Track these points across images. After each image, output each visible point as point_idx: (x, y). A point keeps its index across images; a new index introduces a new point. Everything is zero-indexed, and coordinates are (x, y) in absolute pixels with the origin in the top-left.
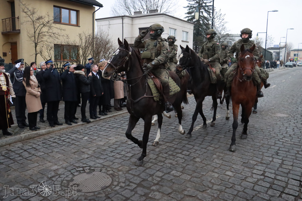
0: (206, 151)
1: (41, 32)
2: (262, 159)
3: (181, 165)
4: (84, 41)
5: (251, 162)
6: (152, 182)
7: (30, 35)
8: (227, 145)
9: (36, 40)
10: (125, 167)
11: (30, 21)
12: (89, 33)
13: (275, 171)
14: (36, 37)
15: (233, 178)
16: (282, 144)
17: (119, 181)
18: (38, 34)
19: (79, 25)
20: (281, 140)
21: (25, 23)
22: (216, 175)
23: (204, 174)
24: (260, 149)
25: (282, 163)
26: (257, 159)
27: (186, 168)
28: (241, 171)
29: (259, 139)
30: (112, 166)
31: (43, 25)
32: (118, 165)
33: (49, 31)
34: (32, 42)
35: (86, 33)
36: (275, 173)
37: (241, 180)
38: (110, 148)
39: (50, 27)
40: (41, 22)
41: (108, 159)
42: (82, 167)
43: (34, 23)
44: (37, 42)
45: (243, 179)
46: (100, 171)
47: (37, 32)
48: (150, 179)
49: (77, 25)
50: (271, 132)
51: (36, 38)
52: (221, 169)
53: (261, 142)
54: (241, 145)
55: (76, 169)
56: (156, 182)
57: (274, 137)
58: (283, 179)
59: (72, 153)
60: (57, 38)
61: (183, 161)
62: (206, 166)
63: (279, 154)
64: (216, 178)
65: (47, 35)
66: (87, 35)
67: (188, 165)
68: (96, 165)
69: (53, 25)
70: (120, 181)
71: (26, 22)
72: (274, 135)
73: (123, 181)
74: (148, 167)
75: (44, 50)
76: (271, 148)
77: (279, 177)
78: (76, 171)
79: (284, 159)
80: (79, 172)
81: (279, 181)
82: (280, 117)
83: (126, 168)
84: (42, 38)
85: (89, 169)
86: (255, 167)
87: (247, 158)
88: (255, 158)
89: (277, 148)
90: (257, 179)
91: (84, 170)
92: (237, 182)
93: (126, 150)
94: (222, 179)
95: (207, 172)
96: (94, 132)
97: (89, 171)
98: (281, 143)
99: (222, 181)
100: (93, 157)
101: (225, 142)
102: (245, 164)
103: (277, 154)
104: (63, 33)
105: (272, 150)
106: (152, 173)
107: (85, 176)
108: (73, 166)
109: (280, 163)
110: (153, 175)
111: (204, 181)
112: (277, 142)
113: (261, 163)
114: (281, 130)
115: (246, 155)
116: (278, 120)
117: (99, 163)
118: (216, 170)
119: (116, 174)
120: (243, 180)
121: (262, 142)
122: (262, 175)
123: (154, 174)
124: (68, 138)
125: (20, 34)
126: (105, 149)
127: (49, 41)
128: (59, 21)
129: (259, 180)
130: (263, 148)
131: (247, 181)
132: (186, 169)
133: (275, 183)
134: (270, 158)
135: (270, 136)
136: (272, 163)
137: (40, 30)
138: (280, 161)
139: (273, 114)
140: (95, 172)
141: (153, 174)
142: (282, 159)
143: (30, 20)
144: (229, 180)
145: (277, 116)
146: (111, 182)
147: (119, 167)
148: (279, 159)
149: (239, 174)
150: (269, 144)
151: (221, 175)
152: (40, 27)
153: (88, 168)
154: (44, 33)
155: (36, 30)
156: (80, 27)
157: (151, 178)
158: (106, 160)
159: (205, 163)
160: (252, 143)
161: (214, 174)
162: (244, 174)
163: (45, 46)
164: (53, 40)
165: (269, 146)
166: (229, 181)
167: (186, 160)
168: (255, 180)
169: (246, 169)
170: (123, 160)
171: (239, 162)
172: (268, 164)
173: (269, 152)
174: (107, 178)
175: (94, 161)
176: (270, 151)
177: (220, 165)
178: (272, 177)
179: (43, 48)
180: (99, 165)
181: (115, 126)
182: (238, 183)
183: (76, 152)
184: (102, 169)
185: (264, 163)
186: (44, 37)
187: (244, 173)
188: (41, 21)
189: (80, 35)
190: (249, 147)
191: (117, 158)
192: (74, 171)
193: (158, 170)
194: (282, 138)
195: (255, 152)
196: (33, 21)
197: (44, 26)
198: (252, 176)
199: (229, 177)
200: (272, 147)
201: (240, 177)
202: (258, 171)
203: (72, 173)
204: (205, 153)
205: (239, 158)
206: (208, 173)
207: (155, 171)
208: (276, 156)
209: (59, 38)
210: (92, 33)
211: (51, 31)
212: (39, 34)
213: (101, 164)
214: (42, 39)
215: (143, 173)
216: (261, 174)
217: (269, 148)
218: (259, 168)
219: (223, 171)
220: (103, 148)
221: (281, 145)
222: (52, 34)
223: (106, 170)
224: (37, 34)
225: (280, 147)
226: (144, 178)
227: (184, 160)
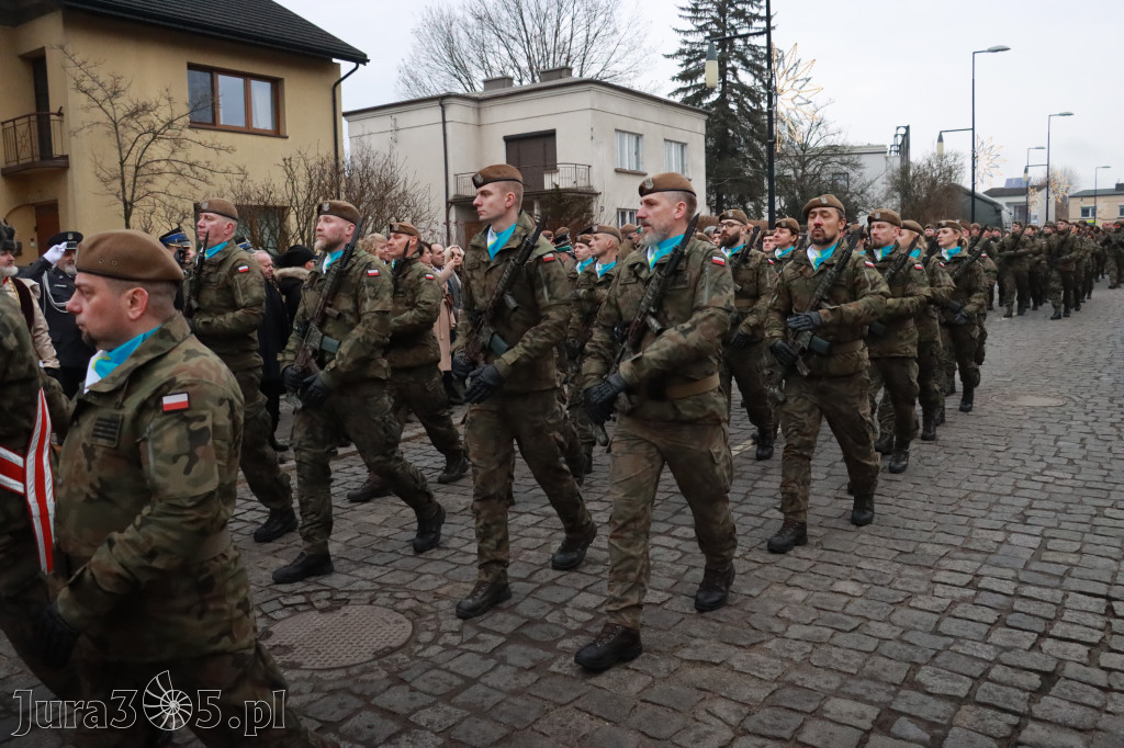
0: (759, 522)
1: (143, 161)
2: (968, 538)
3: (669, 569)
4: (302, 184)
5: (929, 548)
6: (561, 626)
7: (104, 175)
8: (840, 501)
9: (129, 192)
10: (463, 585)
11: (105, 124)
12: (321, 152)
13: (1017, 571)
14: (129, 179)
15: (860, 601)
16: (1043, 490)
17: (437, 629)
18: (133, 169)
19: (282, 133)
20: (1035, 478)
21: (86, 130)
22: (799, 595)
23: (755, 592)
24: (961, 507)
25: (1043, 547)
26: (950, 540)
27: (688, 577)
28: (890, 577)
29: (957, 477)
30: (414, 586)
31: (151, 135)
32: (436, 580)
33: (173, 157)
34: (115, 197)
35: (309, 156)
36: (1015, 579)
37: (892, 604)
38: (404, 530)
39: (177, 141)
40: (146, 126)
41: (397, 564)
42: (302, 594)
43: (120, 128)
44: (133, 196)
45: (899, 603)
46: (371, 603)
47: (131, 161)
48: (553, 617)
49: (277, 132)
50: (998, 455)
51: (126, 184)
52: (818, 576)
53: (964, 487)
54: (889, 500)
55: (281, 599)
56: (577, 626)
57: (1011, 469)
58: (1047, 594)
59: (268, 554)
60: (205, 181)
61: (676, 557)
62: (760, 568)
63: (1029, 521)
64: (796, 602)
65: (167, 169)
66: (312, 163)
67: (695, 567)
68: (356, 587)
69: (188, 133)
70: (441, 629)
71: (89, 127)
72: (1012, 463)
73: (453, 629)
74: (545, 581)
75: (159, 225)
76: (1000, 504)
77: (1032, 588)
78: (280, 606)
79: (1047, 533)
80: (290, 609)
81: (1029, 602)
82: (1033, 407)
83: (467, 590)
84: (148, 181)
85: (327, 599)
86: (943, 562)
87: (912, 536)
88: (942, 537)
89: (1025, 502)
90: (948, 601)
91: (312, 604)
92: (876, 611)
93: (465, 534)
94: (819, 606)
95: (764, 586)
96: (346, 486)
97: (328, 603)
98: (1039, 486)
99: (822, 613)
100: (343, 561)
101: (829, 493)
102: (904, 556)
103: (1024, 520)
104: (226, 160)
105: (1006, 508)
106: (559, 599)
107: (314, 619)
108: (268, 592)
109: (1037, 546)
110: (564, 604)
111: (753, 616)
112: (1020, 484)
113: (965, 550)
114: (1037, 448)
115: (910, 527)
116: (1025, 417)
117: (365, 579)
118: (798, 580)
119: (427, 607)
120: (898, 607)
121: (966, 485)
122: (968, 585)
123: (571, 599)
124: (249, 510)
125: (69, 173)
126: (386, 535)
127: (173, 190)
128: (210, 121)
129: (958, 603)
130: (971, 505)
131: (916, 608)
132: (688, 582)
133: (1016, 607)
134: (998, 533)
135: (994, 468)
136: (1005, 548)
137: (140, 152)
138: (1035, 542)
139: (1006, 399)
140: (350, 607)
141: (567, 601)
142: (1041, 535)
143: (102, 117)
144: (844, 608)
145: (1020, 406)
146: (408, 634)
147: (440, 587)
148: (1029, 534)
149: (882, 589)
150: (992, 490)
151: (816, 594)
152: (140, 144)
153: (327, 595)
154: (156, 166)
155: (125, 155)
156: (286, 137)
157: (557, 614)
158: (390, 569)
159: (758, 560)
160: (929, 490)
161: (788, 591)
162: (900, 587)
163: (160, 210)
164: (190, 187)
165: (994, 499)
166: (847, 610)
167: (685, 553)
168: (941, 601)
169: (908, 571)
170: (453, 566)
171: (884, 551)
172: (989, 553)
173: (993, 515)
174: (396, 622)
175: (346, 574)
176: (996, 512)
177: (812, 563)
178: (1005, 592)
179: (153, 219)
180: (367, 585)
181: (425, 464)
182: (879, 614)
183: (280, 550)
184: (378, 595)
185: (975, 550)
186: (158, 179)
187: (903, 583)
188: (144, 121)
189: (287, 162)
190: (919, 505)
191: (433, 560)
192: (275, 605)
193: (585, 589)
194: (1043, 470)
195: (941, 518)
196: (115, 122)
197: (154, 138)
198: (931, 593)
199: (845, 599)
200: (1004, 500)
201: (888, 598)
202: (952, 574)
203: (265, 615)
204: (755, 528)
205: (882, 539)
206: (769, 590)
207: (571, 593)
208: (1020, 528)
209: (210, 179)
210: (332, 153)
211: (180, 156)
212: (137, 168)
213: (371, 580)
214: (150, 187)
215: (527, 601)
216: (963, 584)
217: (991, 505)
218: (959, 565)
219: (824, 580)
220: (379, 534)
221: (1036, 492)
222: (187, 167)
223: (391, 596)
224: (129, 170)
225: (1035, 499)
226: (533, 615)
227: (679, 554)
